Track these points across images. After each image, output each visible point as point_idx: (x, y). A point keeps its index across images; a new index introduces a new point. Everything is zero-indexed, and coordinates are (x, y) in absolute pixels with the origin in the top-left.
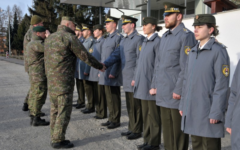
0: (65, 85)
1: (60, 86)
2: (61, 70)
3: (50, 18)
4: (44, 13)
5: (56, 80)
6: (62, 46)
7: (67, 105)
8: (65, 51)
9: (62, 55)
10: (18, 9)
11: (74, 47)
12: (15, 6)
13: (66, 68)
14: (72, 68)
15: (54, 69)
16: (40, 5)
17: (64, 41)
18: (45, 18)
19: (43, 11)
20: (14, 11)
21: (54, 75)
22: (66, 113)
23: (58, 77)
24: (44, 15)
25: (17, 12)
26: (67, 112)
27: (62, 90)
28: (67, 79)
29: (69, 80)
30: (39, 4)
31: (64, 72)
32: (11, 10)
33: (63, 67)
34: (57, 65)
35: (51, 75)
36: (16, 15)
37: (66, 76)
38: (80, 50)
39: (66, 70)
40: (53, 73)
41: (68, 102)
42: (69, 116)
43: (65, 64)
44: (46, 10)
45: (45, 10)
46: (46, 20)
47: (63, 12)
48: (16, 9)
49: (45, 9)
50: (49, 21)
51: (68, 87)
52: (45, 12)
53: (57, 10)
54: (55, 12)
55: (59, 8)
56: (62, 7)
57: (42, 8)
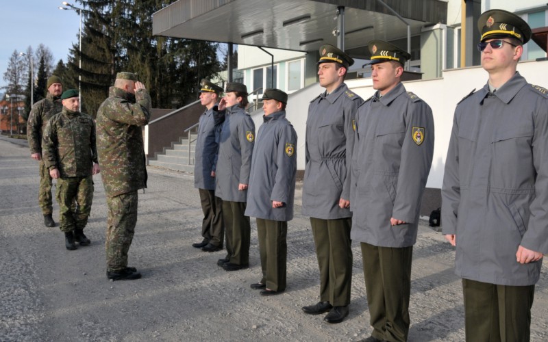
1: (111, 184)
2: (110, 158)
3: (112, 66)
4: (101, 56)
7: (127, 212)
8: (112, 128)
9: (110, 135)
10: (47, 53)
12: (41, 47)
13: (118, 155)
15: (102, 157)
16: (95, 42)
18: (103, 67)
19: (101, 53)
20: (39, 55)
21: (103, 166)
22: (127, 225)
23: (108, 170)
24: (102, 61)
25: (44, 58)
26: (127, 223)
27: (115, 190)
28: (121, 172)
29: (124, 174)
30: (93, 40)
31: (116, 162)
32: (34, 54)
33: (113, 153)
36: (42, 62)
37: (119, 167)
40: (101, 164)
41: (128, 208)
42: (131, 229)
43: (115, 148)
44: (106, 50)
45: (104, 52)
46: (104, 70)
47: (139, 55)
48: (43, 51)
49: (104, 49)
50: (111, 72)
52: (103, 56)
53: (128, 52)
54: (122, 55)
55: (130, 47)
56: (136, 45)
57: (98, 47)
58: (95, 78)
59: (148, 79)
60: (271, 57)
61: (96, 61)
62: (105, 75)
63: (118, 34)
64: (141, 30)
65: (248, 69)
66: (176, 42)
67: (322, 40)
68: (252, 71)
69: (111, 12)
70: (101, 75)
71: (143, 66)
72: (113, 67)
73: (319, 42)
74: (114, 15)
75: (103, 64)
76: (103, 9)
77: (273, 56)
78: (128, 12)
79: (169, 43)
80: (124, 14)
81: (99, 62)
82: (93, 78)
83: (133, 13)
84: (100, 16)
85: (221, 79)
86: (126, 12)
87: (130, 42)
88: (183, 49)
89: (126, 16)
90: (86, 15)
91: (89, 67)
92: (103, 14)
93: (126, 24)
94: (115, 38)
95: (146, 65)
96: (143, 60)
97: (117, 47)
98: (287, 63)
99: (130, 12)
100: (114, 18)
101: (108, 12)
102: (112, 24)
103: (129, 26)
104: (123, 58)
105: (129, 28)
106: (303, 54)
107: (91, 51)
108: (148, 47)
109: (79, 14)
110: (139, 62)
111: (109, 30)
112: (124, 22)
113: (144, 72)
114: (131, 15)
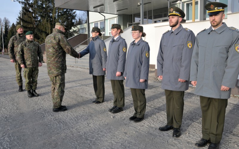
0: (58, 70)
1: (54, 70)
2: (54, 59)
4: (30, 20)
5: (52, 66)
6: (54, 42)
7: (62, 83)
8: (57, 46)
9: (55, 49)
10: (7, 21)
11: (61, 43)
12: (5, 18)
13: (58, 58)
14: (62, 58)
15: (50, 58)
17: (56, 39)
19: (30, 19)
20: (4, 21)
21: (51, 63)
23: (53, 64)
25: (6, 23)
27: (56, 73)
28: (59, 65)
29: (61, 66)
30: (27, 14)
31: (57, 61)
32: (2, 21)
33: (56, 57)
34: (52, 56)
35: (49, 63)
36: (6, 24)
37: (58, 63)
38: (66, 46)
39: (58, 59)
40: (50, 62)
41: (62, 81)
42: (63, 90)
43: (57, 55)
46: (31, 25)
47: (46, 19)
48: (6, 20)
49: (31, 17)
50: (34, 27)
51: (60, 71)
52: (31, 20)
53: (41, 18)
54: (38, 20)
55: (42, 16)
56: (44, 15)
57: (29, 17)
58: (28, 29)
59: (49, 28)
60: (104, 17)
61: (28, 22)
62: (32, 28)
63: (36, 11)
64: (46, 9)
65: (92, 23)
66: (60, 14)
67: (127, 9)
68: (93, 23)
69: (33, 3)
70: (30, 27)
71: (47, 24)
72: (35, 25)
73: (126, 10)
74: (34, 3)
75: (31, 23)
76: (30, 1)
77: (105, 16)
78: (40, 2)
79: (57, 15)
80: (38, 3)
81: (29, 23)
82: (27, 29)
83: (42, 3)
84: (29, 4)
85: (78, 28)
86: (39, 2)
87: (41, 14)
88: (63, 16)
89: (39, 4)
90: (23, 4)
91: (25, 24)
92: (30, 3)
93: (40, 7)
94: (36, 13)
95: (49, 23)
96: (47, 21)
97: (36, 16)
98: (109, 20)
99: (41, 3)
100: (34, 5)
101: (32, 3)
102: (34, 7)
103: (41, 8)
104: (39, 21)
105: (41, 9)
106: (117, 16)
107: (26, 18)
108: (49, 16)
109: (20, 3)
110: (46, 22)
111: (33, 10)
112: (38, 6)
113: (48, 26)
114: (41, 4)
